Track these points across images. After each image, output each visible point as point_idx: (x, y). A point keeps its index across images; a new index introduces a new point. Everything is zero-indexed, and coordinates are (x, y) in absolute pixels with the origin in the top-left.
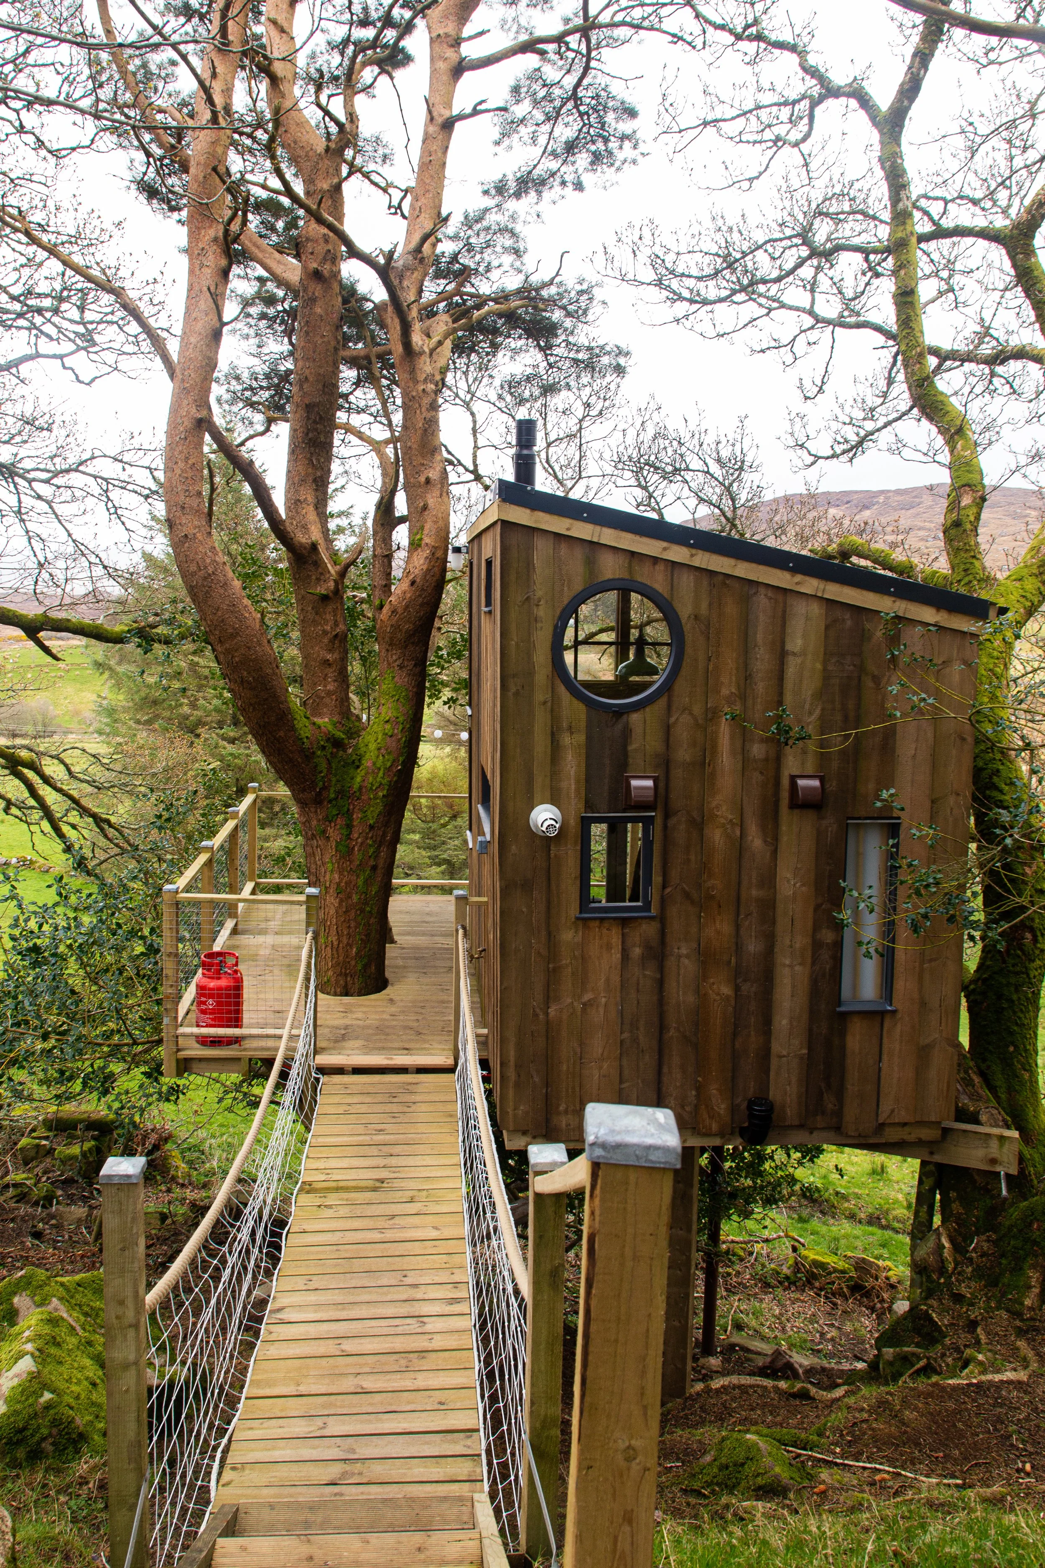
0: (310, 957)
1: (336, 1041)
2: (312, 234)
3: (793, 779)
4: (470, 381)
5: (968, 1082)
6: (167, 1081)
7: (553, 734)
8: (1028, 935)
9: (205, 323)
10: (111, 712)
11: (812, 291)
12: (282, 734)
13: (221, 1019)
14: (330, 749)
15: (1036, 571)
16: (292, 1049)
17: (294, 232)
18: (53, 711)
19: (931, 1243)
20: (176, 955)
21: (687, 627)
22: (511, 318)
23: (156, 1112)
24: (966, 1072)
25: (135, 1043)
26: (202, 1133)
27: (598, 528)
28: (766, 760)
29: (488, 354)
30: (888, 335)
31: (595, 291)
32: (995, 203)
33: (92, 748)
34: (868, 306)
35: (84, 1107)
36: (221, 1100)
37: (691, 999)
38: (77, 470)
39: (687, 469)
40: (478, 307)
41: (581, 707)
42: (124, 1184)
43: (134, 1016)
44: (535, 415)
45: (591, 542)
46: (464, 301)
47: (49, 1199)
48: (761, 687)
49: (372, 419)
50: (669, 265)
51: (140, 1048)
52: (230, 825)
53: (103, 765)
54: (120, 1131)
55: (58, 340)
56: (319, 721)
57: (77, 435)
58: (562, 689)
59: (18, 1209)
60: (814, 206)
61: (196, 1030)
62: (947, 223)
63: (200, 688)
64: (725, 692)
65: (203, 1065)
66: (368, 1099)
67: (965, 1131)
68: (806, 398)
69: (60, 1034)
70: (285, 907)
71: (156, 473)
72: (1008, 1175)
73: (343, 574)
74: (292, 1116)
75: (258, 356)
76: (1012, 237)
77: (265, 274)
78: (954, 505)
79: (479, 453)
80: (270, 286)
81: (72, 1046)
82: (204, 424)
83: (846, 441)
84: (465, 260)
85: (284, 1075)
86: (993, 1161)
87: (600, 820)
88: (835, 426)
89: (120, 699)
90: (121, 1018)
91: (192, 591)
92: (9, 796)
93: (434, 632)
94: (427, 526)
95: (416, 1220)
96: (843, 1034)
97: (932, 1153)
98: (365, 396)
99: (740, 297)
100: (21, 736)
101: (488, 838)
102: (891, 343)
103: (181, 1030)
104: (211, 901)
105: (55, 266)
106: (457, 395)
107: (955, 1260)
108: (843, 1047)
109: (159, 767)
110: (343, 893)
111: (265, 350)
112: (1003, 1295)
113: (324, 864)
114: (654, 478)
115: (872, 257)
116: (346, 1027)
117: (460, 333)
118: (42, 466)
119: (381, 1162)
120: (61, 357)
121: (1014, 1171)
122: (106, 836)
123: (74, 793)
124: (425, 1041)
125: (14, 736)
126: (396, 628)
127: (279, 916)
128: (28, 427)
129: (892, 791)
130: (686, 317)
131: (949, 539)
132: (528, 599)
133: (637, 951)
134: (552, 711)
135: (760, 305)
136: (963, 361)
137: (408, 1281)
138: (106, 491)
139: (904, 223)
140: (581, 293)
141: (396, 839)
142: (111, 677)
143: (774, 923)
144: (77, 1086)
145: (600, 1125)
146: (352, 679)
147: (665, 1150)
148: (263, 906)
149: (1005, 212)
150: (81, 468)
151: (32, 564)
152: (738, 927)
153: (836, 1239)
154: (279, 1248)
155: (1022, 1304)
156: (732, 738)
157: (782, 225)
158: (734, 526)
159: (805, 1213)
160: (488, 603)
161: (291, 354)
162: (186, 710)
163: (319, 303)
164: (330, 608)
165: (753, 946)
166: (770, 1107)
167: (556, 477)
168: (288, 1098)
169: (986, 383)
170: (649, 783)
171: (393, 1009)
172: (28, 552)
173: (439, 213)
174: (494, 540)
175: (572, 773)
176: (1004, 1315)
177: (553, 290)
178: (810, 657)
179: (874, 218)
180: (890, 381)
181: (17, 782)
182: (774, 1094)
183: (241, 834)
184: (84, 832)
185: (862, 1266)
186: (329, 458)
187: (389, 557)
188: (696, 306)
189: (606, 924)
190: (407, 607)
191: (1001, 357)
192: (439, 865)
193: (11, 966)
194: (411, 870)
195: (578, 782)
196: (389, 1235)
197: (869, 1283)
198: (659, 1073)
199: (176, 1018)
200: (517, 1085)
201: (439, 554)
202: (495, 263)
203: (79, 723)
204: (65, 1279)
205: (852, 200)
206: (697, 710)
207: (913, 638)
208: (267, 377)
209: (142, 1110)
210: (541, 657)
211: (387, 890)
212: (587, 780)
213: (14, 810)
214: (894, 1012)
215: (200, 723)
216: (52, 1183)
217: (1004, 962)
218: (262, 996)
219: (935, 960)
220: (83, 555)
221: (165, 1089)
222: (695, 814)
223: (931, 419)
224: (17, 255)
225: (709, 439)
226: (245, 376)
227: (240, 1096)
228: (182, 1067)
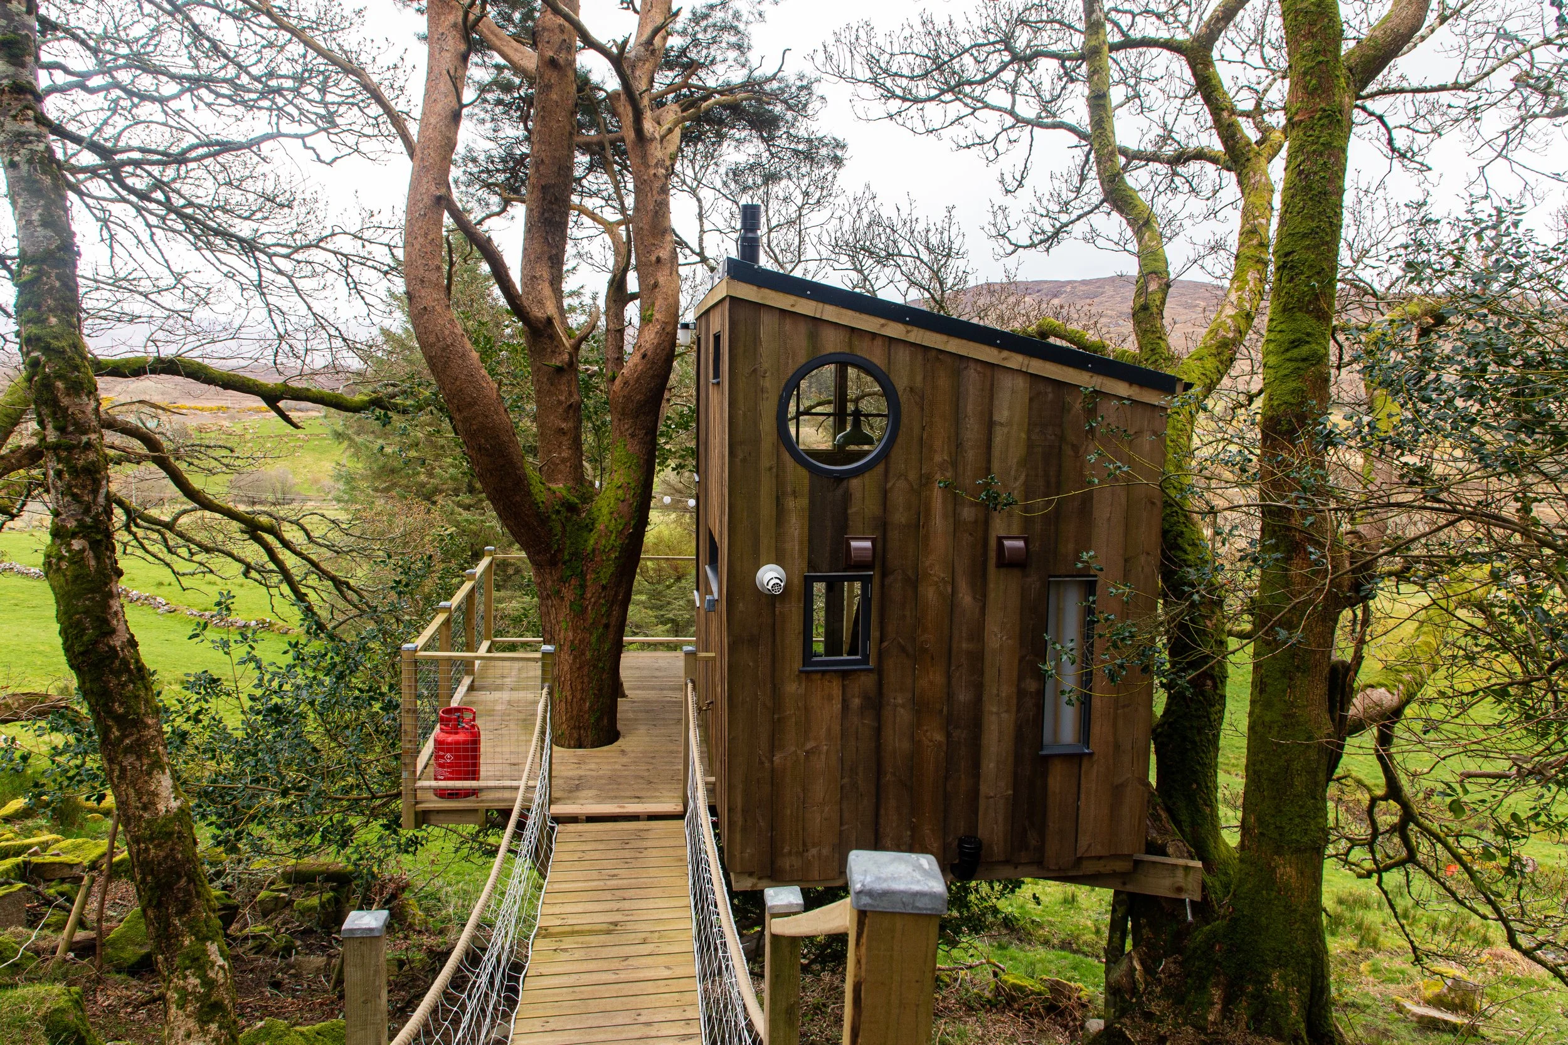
0: (545, 711)
1: (570, 791)
2: (548, 24)
3: (1000, 540)
4: (697, 168)
5: (1156, 818)
6: (407, 833)
7: (778, 497)
8: (1209, 682)
9: (445, 104)
10: (350, 480)
11: (1013, 93)
12: (518, 498)
13: (458, 773)
14: (564, 513)
15: (1214, 351)
16: (528, 800)
17: (530, 23)
18: (292, 479)
19: (1124, 966)
20: (415, 711)
21: (903, 397)
22: (735, 109)
23: (394, 863)
24: (1154, 808)
25: (374, 797)
26: (438, 882)
27: (821, 305)
28: (976, 522)
29: (713, 144)
30: (1082, 135)
31: (815, 86)
32: (1176, 17)
33: (331, 514)
34: (1064, 107)
35: (323, 859)
36: (457, 850)
37: (906, 745)
38: (317, 246)
39: (900, 254)
40: (705, 98)
41: (804, 473)
42: (368, 938)
43: (373, 770)
44: (757, 201)
45: (814, 318)
46: (692, 93)
47: (288, 950)
48: (971, 455)
49: (603, 203)
50: (883, 65)
51: (378, 802)
52: (467, 586)
53: (341, 529)
54: (359, 882)
55: (299, 122)
56: (553, 486)
57: (318, 213)
58: (787, 456)
59: (257, 960)
60: (1015, 15)
61: (434, 783)
62: (1135, 34)
63: (437, 457)
64: (938, 458)
65: (441, 817)
66: (601, 847)
67: (1154, 863)
68: (1007, 191)
69: (299, 789)
70: (521, 664)
71: (395, 251)
72: (1191, 901)
73: (577, 347)
74: (529, 863)
75: (494, 140)
76: (1192, 49)
77: (502, 62)
78: (1142, 291)
79: (705, 236)
80: (507, 74)
81: (312, 802)
82: (443, 201)
83: (1043, 232)
84: (693, 54)
85: (521, 825)
86: (1180, 890)
87: (819, 579)
88: (1033, 218)
89: (359, 467)
90: (360, 772)
91: (431, 361)
92: (249, 560)
93: (664, 402)
94: (658, 303)
95: (649, 961)
96: (1045, 775)
97: (1124, 884)
98: (599, 180)
99: (948, 97)
100: (261, 503)
101: (716, 596)
102: (1083, 143)
103: (419, 784)
104: (449, 659)
105: (296, 49)
106: (684, 182)
107: (1146, 981)
108: (1045, 787)
109: (398, 532)
110: (577, 650)
111: (501, 134)
112: (1189, 1011)
113: (558, 623)
114: (869, 262)
115: (1068, 63)
116: (580, 778)
117: (688, 123)
118: (283, 242)
119: (615, 905)
120: (302, 137)
121: (1197, 898)
122: (345, 598)
123: (314, 557)
124: (656, 790)
125: (254, 503)
126: (628, 398)
127: (514, 673)
128: (269, 204)
129: (1092, 553)
130: (899, 113)
131: (1137, 323)
132: (755, 371)
133: (856, 702)
134: (777, 476)
135: (966, 105)
136: (1148, 160)
137: (642, 1019)
138: (346, 267)
139: (1097, 33)
140: (801, 88)
141: (626, 601)
142: (350, 446)
143: (982, 674)
144: (316, 840)
145: (865, 872)
146: (585, 447)
147: (932, 896)
148: (500, 663)
149: (1185, 27)
150: (322, 244)
151: (271, 335)
152: (949, 678)
153: (1032, 964)
154: (516, 991)
155: (1206, 1019)
156: (944, 502)
157: (986, 31)
158: (942, 307)
159: (1004, 940)
160: (717, 375)
161: (527, 139)
162: (423, 478)
163: (555, 90)
164: (564, 379)
165: (963, 696)
166: (979, 845)
167: (776, 260)
168: (524, 847)
169: (1168, 181)
170: (868, 544)
171: (625, 760)
172: (268, 323)
173: (670, 8)
174: (723, 315)
175: (796, 533)
176: (1191, 1030)
177: (775, 85)
178: (1015, 427)
179: (1070, 27)
180: (1083, 178)
181: (256, 546)
182: (982, 832)
183: (477, 595)
184: (324, 595)
185: (1057, 988)
186: (564, 238)
187: (621, 332)
188: (908, 104)
189: (827, 677)
190: (638, 379)
191: (1181, 158)
192: (664, 623)
193: (250, 726)
194: (639, 629)
195: (801, 543)
196: (623, 976)
197: (1063, 1003)
198: (877, 815)
199: (415, 772)
200: (744, 829)
201: (669, 329)
202: (719, 58)
203: (318, 490)
204: (304, 1029)
205: (1050, 10)
206: (912, 476)
207: (1109, 411)
208: (503, 160)
209: (381, 861)
210: (767, 425)
211: (618, 648)
212: (810, 541)
213: (253, 574)
214: (1091, 755)
215: (437, 491)
216: (291, 934)
217: (1188, 707)
218: (498, 749)
219: (1128, 706)
220: (324, 328)
221: (403, 840)
222: (910, 573)
223: (1121, 211)
224: (259, 39)
225: (920, 227)
226: (482, 158)
227: (476, 845)
228: (420, 819)
